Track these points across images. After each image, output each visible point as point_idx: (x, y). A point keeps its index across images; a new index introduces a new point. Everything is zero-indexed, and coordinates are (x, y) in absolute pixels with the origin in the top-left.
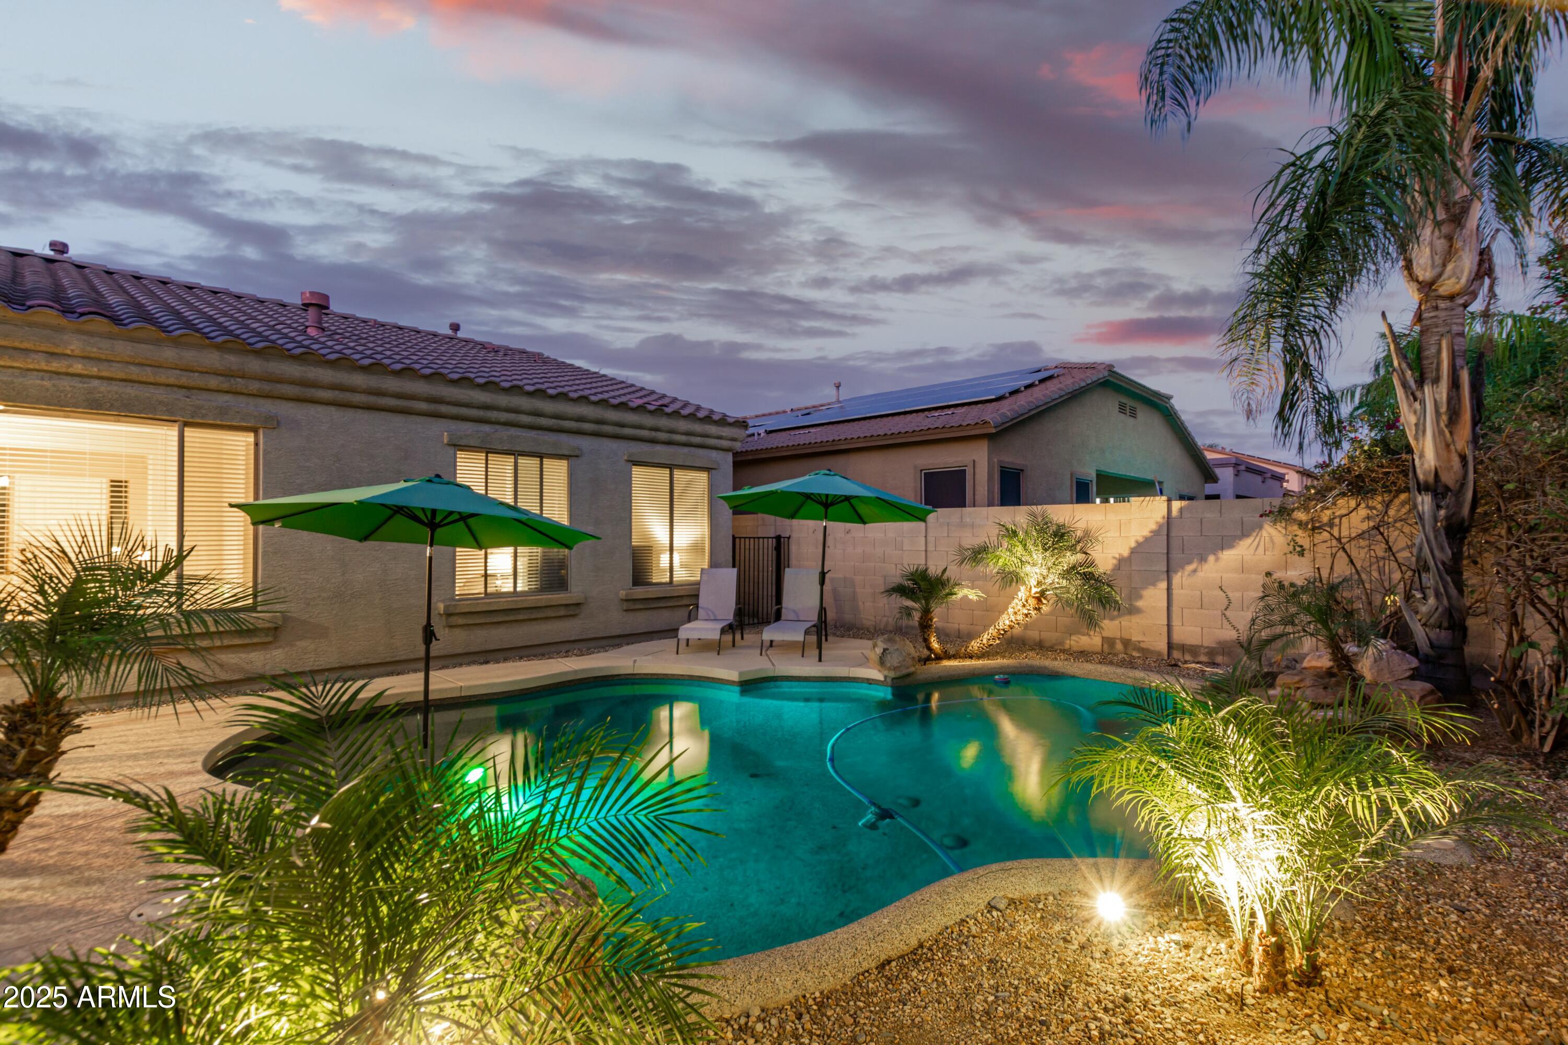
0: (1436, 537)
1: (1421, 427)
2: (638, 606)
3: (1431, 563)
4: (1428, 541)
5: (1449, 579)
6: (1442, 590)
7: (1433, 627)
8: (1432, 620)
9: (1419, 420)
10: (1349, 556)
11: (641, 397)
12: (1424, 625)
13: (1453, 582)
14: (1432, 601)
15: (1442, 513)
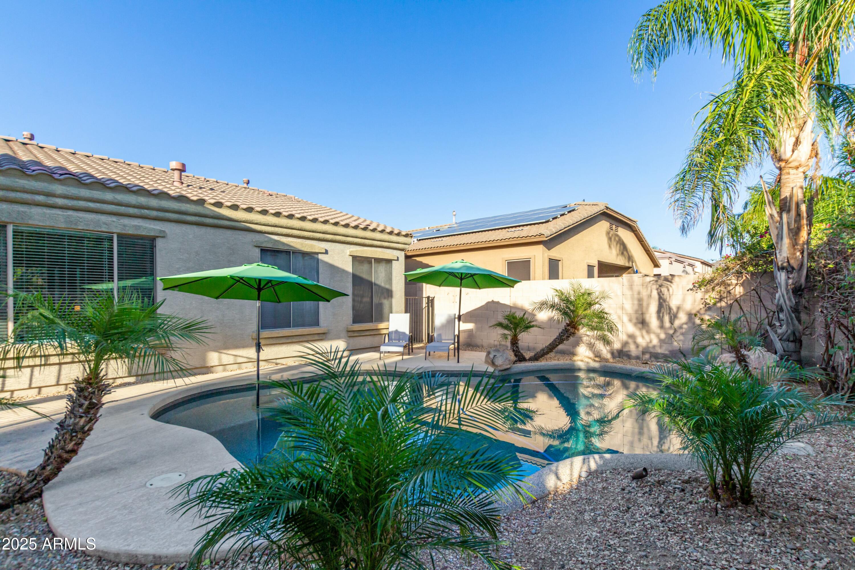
0: (787, 294)
1: (780, 236)
2: (356, 334)
3: (784, 308)
4: (783, 296)
5: (793, 315)
6: (790, 321)
7: (785, 340)
8: (785, 337)
9: (778, 233)
10: (740, 305)
11: (355, 221)
12: (780, 340)
13: (796, 317)
14: (784, 327)
15: (790, 281)
